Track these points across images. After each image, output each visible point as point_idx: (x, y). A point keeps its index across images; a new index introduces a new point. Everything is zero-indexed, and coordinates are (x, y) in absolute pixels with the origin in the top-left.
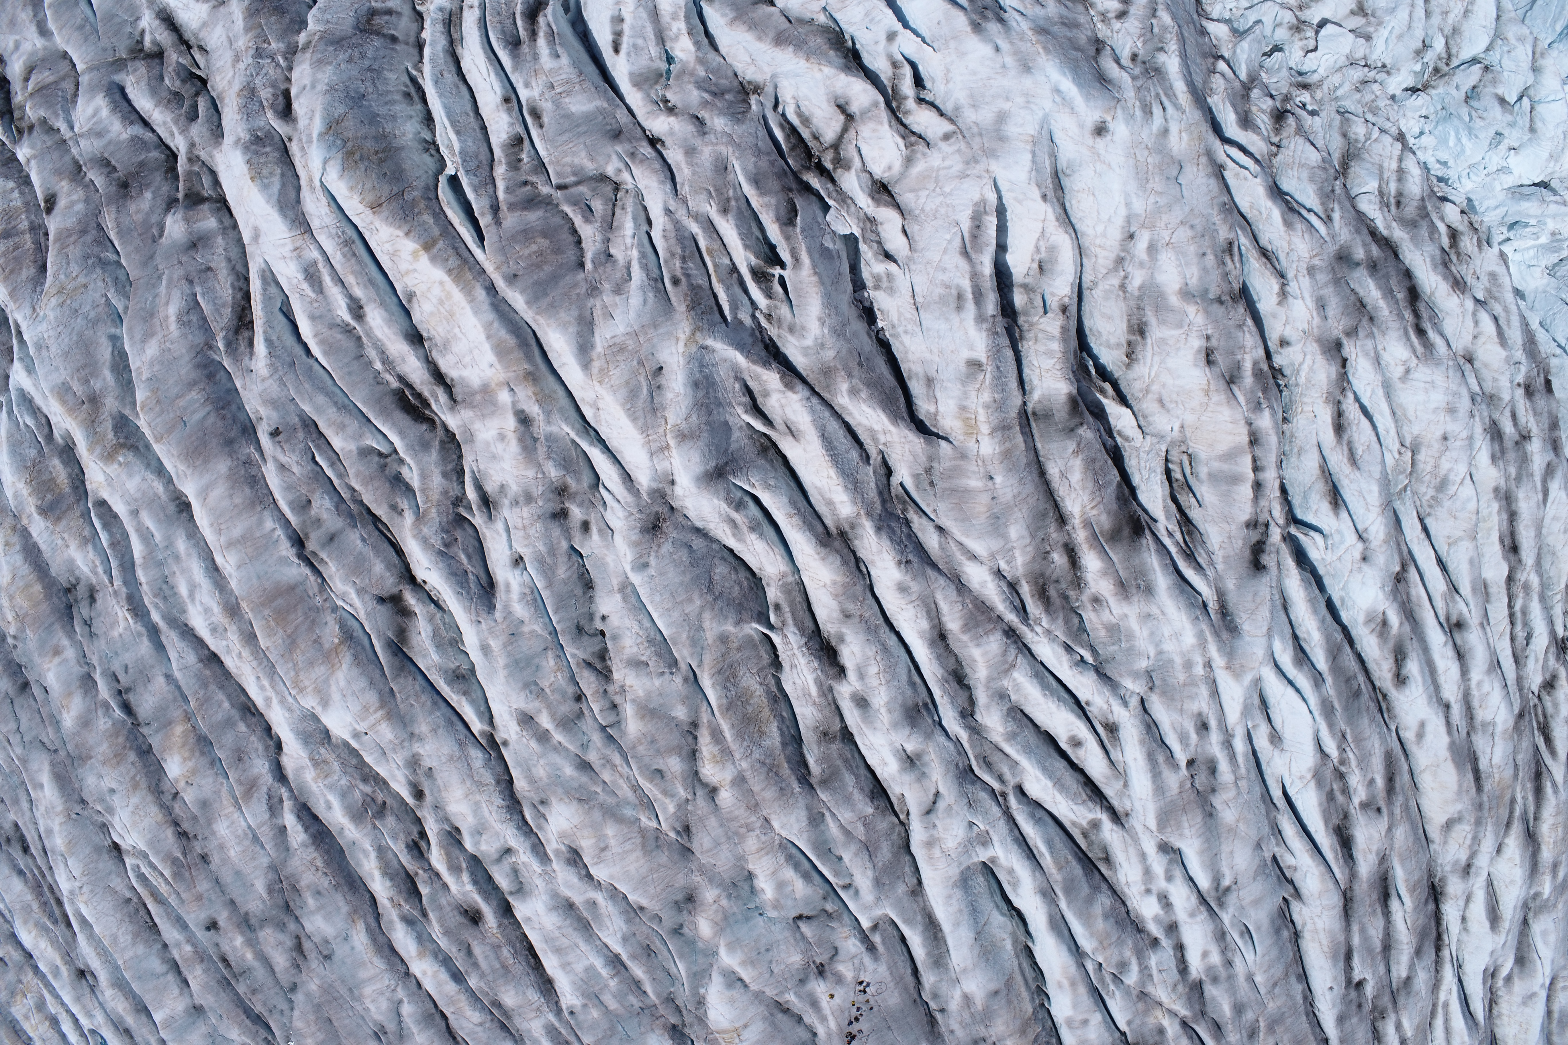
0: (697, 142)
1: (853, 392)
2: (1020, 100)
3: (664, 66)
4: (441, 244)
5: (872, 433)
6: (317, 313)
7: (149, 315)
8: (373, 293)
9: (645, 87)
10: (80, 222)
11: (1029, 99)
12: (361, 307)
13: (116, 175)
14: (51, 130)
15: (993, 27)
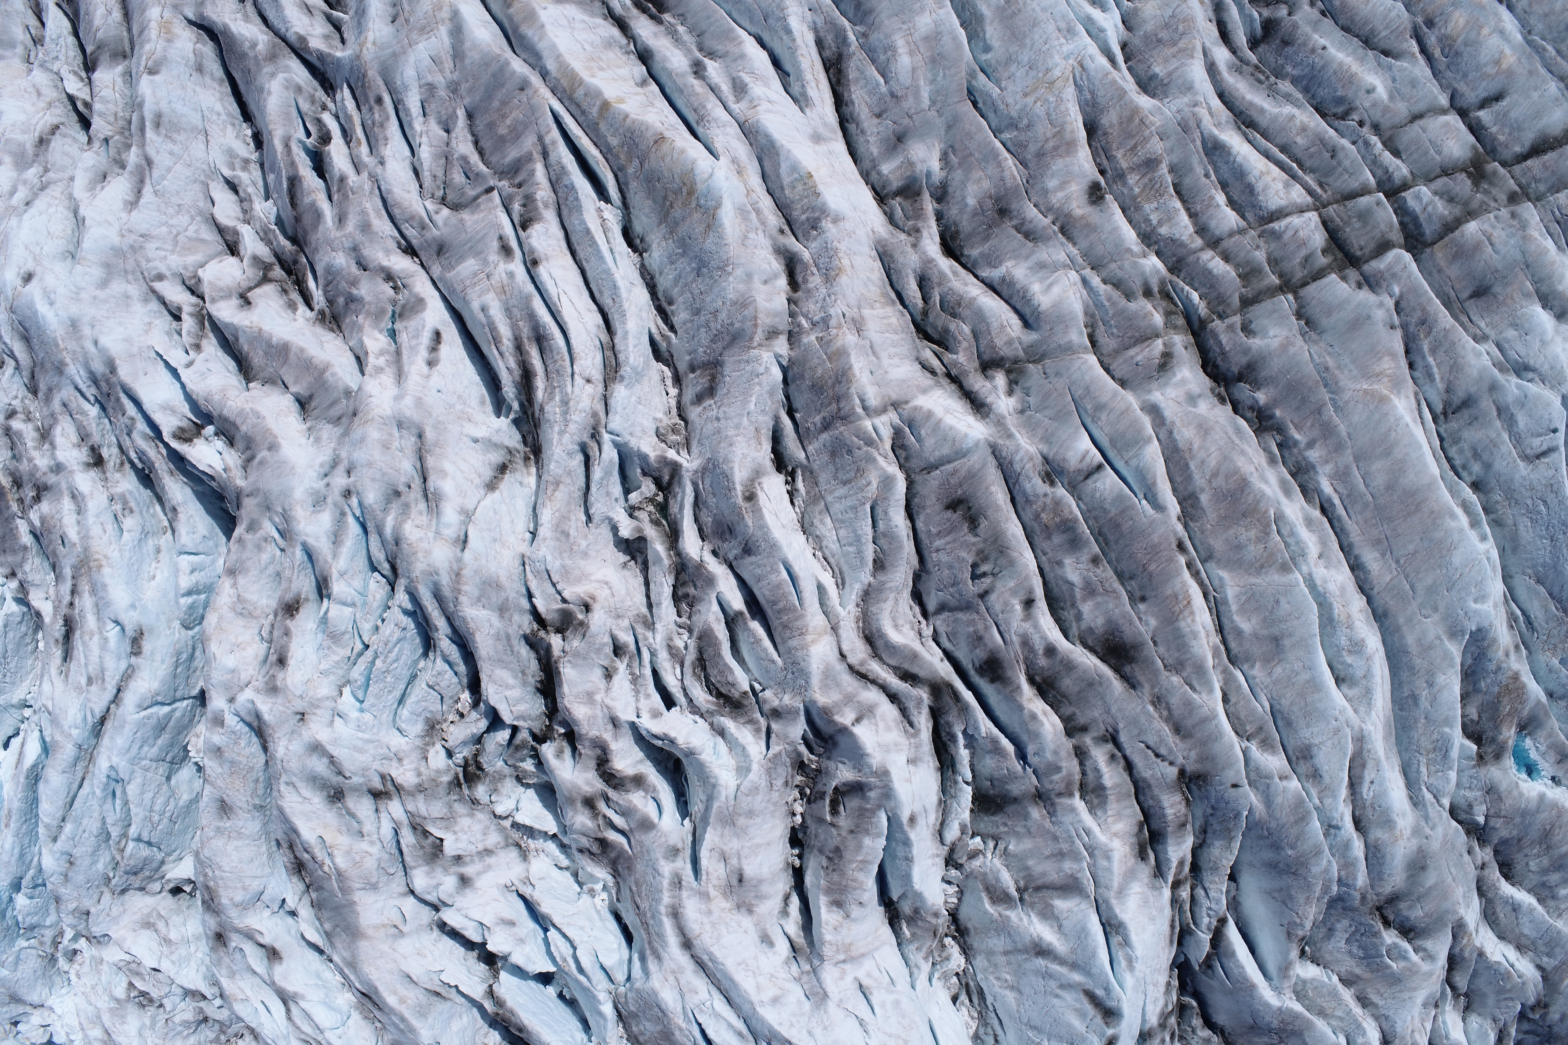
0: (359, 237)
1: (254, 45)
2: (84, 295)
3: (398, 326)
4: (594, 111)
5: (246, 19)
6: (739, 62)
7: (936, 60)
8: (679, 81)
9: (413, 300)
10: (1048, 167)
11: (76, 297)
12: (695, 73)
13: (1015, 222)
14: (1117, 284)
15: (99, 367)
